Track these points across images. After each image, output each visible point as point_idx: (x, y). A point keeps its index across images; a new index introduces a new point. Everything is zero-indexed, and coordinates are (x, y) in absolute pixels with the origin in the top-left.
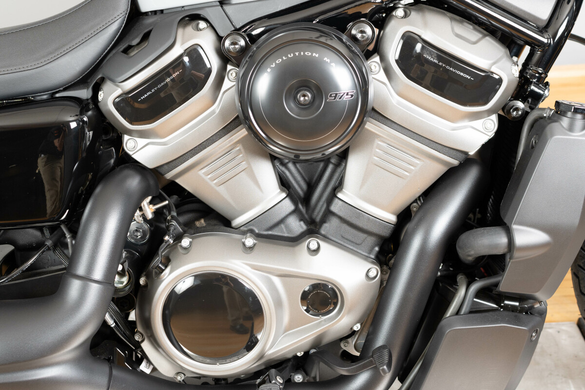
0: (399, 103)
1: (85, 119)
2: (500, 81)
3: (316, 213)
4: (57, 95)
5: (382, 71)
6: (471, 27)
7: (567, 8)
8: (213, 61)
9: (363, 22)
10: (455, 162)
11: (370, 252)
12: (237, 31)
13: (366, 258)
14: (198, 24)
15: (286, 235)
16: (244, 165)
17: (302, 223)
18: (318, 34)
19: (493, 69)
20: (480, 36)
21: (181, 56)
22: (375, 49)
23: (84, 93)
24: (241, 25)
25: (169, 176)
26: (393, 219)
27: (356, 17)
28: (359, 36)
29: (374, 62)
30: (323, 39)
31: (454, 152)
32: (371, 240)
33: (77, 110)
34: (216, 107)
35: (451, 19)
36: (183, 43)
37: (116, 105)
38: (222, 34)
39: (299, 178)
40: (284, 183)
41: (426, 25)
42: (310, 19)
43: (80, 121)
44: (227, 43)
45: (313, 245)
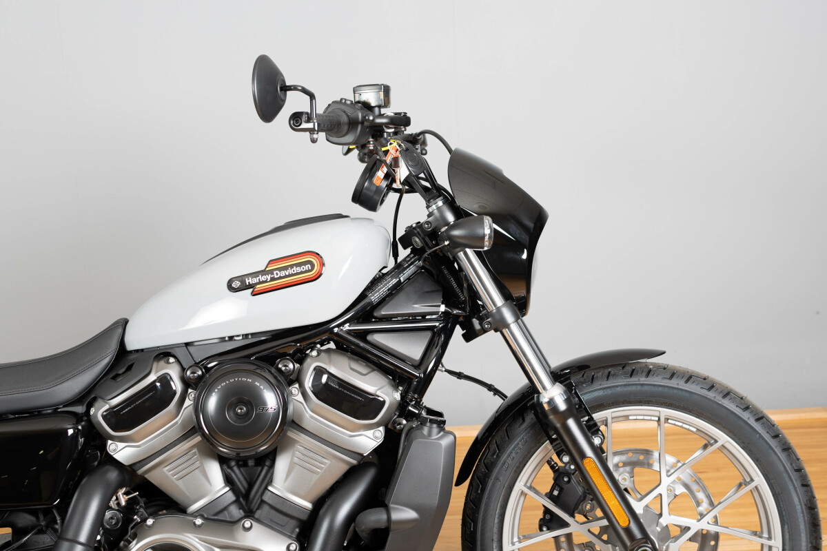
0: (312, 417)
1: (80, 427)
2: (383, 403)
3: (253, 505)
4: (59, 410)
5: (300, 394)
6: (364, 364)
7: (435, 352)
8: (177, 386)
9: (288, 359)
10: (354, 462)
11: (292, 532)
12: (197, 364)
13: (290, 537)
14: (169, 359)
15: (228, 520)
16: (198, 464)
17: (241, 511)
18: (255, 367)
19: (379, 393)
20: (370, 370)
21: (155, 381)
22: (296, 378)
23: (80, 409)
24: (200, 360)
25: (140, 472)
26: (309, 505)
27: (283, 356)
28: (283, 368)
29: (295, 389)
30: (258, 371)
31: (353, 454)
32: (293, 523)
33: (74, 421)
34: (179, 419)
35: (350, 358)
36: (156, 372)
37: (104, 417)
38: (186, 366)
39: (242, 479)
40: (228, 480)
41: (330, 362)
42: (249, 356)
43: (75, 428)
44: (188, 373)
45: (247, 524)
